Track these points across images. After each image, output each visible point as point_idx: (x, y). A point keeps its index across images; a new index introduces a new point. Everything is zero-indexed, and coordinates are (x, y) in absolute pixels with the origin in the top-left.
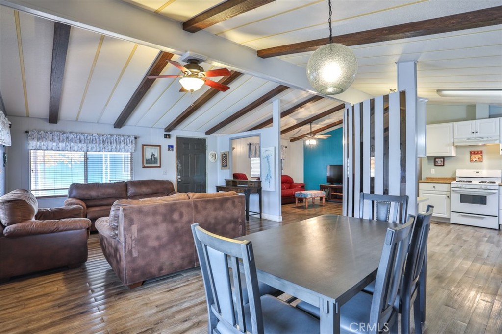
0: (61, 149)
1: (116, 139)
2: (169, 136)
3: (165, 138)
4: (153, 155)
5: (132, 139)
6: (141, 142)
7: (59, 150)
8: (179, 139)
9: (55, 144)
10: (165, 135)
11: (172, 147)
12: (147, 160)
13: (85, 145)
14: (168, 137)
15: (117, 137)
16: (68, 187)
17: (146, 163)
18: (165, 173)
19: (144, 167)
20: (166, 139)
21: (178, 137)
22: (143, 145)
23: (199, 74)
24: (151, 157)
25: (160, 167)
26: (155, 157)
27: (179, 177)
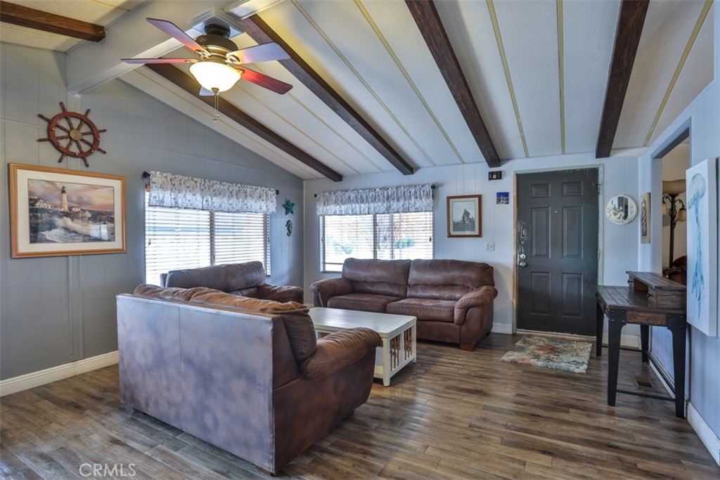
0: (343, 213)
1: (404, 192)
2: (499, 176)
3: (490, 179)
4: (467, 213)
5: (428, 188)
6: (445, 192)
7: (342, 215)
8: (521, 179)
9: (338, 207)
10: (490, 173)
11: (506, 195)
12: (455, 224)
13: (367, 205)
14: (494, 176)
15: (406, 189)
16: (343, 262)
17: (454, 230)
18: (492, 247)
19: (450, 236)
20: (492, 181)
21: (518, 173)
22: (449, 198)
23: (228, 55)
24: (463, 218)
25: (480, 235)
26: (470, 217)
27: (523, 256)
